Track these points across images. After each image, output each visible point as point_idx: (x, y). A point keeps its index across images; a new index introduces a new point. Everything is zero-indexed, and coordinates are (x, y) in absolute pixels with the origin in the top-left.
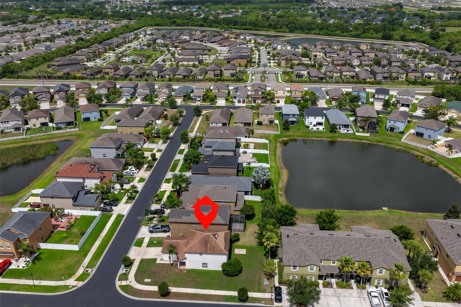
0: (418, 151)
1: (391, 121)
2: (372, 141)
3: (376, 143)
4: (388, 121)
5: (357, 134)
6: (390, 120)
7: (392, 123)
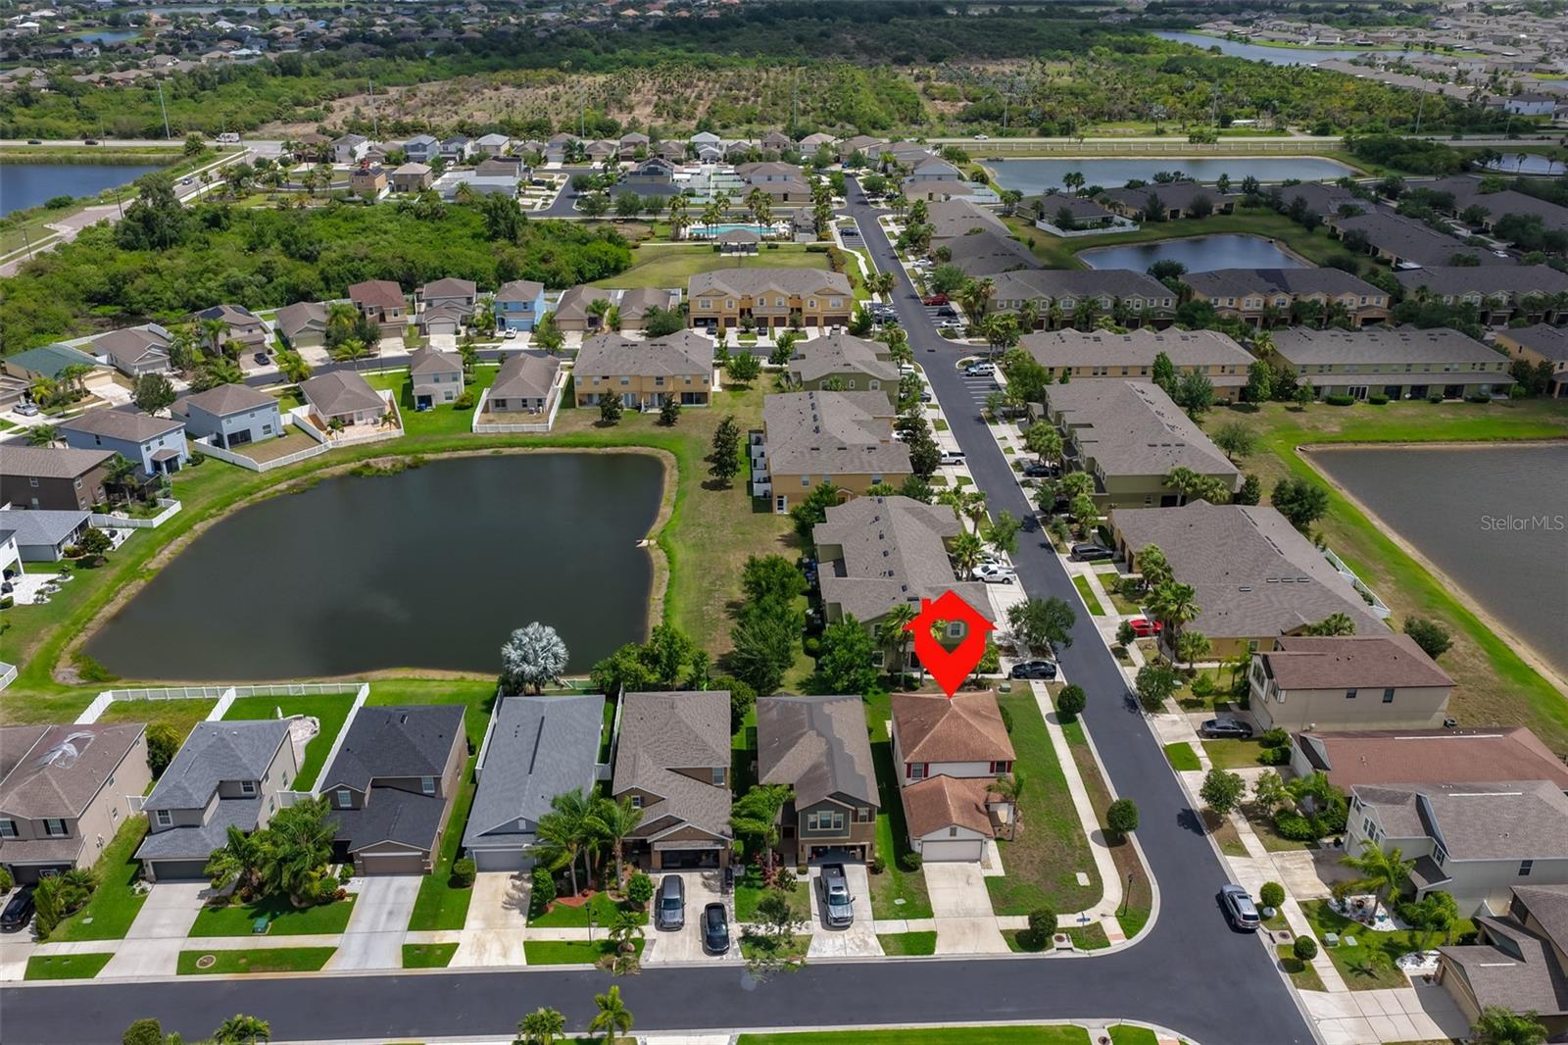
0: (327, 465)
1: (151, 444)
2: (212, 516)
3: (227, 512)
4: (143, 448)
5: (157, 521)
6: (147, 442)
7: (155, 446)
